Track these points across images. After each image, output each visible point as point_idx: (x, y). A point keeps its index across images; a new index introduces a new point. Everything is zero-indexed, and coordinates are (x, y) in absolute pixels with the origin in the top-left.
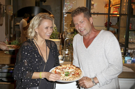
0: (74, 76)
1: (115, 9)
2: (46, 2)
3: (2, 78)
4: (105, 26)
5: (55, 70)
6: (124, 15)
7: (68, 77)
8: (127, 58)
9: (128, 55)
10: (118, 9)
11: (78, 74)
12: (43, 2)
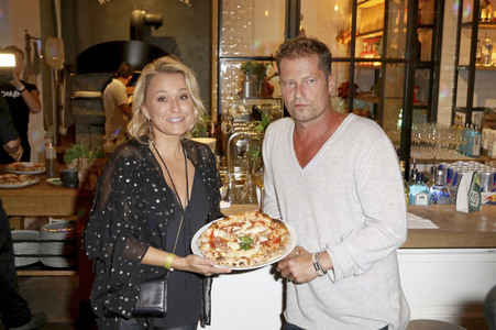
0: (266, 248)
1: (366, 44)
2: (161, 28)
3: (42, 259)
4: (339, 96)
5: (209, 232)
6: (392, 61)
7: (248, 254)
8: (416, 190)
9: (417, 180)
10: (378, 44)
11: (278, 241)
12: (153, 29)
